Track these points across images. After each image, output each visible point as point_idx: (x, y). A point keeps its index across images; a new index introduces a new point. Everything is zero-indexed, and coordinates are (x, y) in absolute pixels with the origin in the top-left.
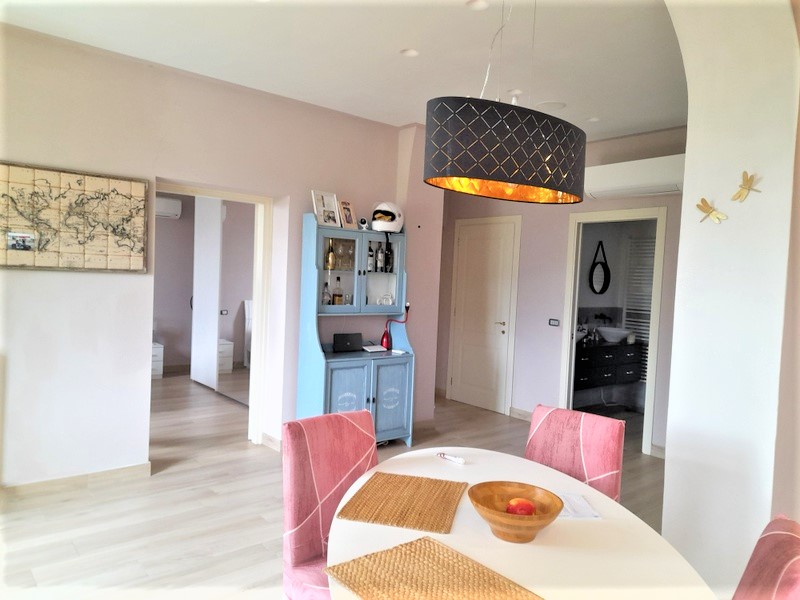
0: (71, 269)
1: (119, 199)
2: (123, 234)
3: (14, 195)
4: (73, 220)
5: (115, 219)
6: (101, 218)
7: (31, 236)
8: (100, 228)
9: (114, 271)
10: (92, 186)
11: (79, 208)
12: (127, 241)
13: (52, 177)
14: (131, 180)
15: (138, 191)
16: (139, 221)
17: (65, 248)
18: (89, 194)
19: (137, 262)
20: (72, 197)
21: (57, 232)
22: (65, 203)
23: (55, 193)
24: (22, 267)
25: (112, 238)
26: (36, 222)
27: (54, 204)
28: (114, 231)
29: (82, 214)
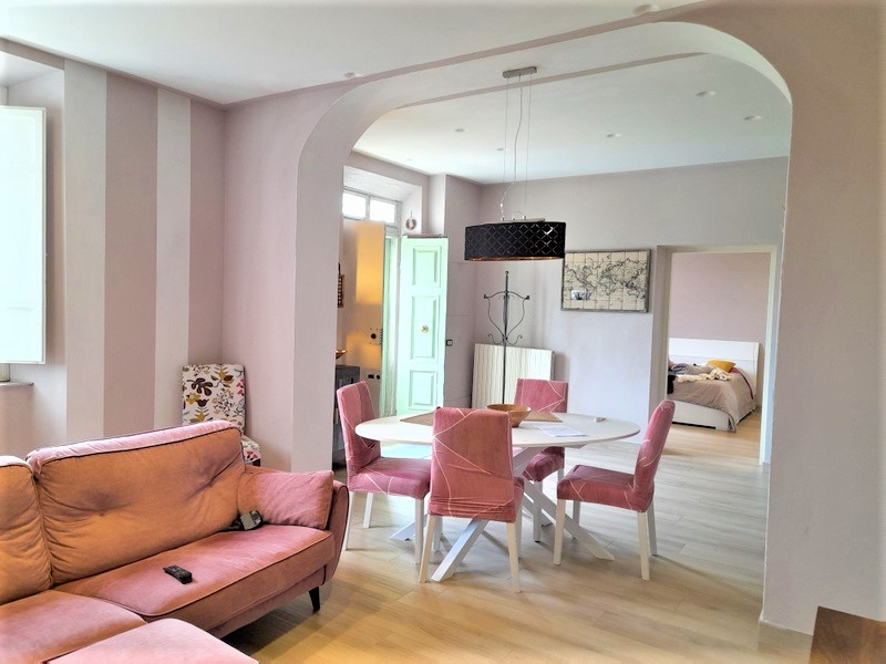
0: (602, 310)
1: (631, 264)
2: (632, 287)
3: (575, 269)
4: (604, 280)
5: (627, 278)
6: (619, 278)
7: (583, 291)
8: (619, 284)
9: (626, 311)
10: (616, 258)
11: (607, 274)
12: (634, 292)
13: (594, 256)
14: (638, 251)
15: (643, 257)
16: (642, 277)
17: (600, 299)
18: (613, 263)
19: (641, 305)
20: (604, 267)
21: (596, 288)
22: (600, 270)
23: (595, 266)
24: (577, 309)
25: (626, 290)
26: (585, 283)
27: (594, 272)
28: (627, 286)
29: (609, 277)
